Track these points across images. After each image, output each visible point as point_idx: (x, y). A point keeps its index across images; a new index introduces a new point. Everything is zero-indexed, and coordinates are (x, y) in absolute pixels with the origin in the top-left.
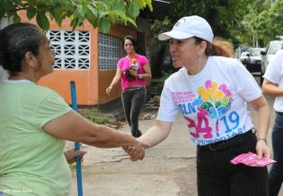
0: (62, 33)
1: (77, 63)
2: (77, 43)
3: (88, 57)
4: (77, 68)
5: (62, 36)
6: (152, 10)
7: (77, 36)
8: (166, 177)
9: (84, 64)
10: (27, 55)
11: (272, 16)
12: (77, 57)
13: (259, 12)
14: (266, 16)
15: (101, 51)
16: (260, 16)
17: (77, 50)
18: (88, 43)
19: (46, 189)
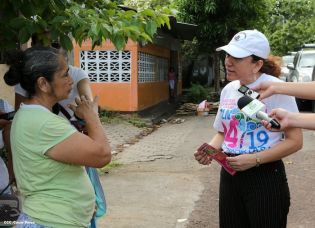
0: (109, 52)
1: (120, 77)
2: (120, 61)
3: (130, 72)
4: (120, 81)
5: (109, 55)
6: (169, 27)
7: (120, 55)
8: (192, 176)
9: (126, 78)
10: (41, 80)
11: (284, 35)
12: (120, 72)
13: (273, 32)
14: (279, 35)
15: (140, 67)
16: (274, 35)
17: (120, 66)
18: (130, 61)
19: (67, 209)
